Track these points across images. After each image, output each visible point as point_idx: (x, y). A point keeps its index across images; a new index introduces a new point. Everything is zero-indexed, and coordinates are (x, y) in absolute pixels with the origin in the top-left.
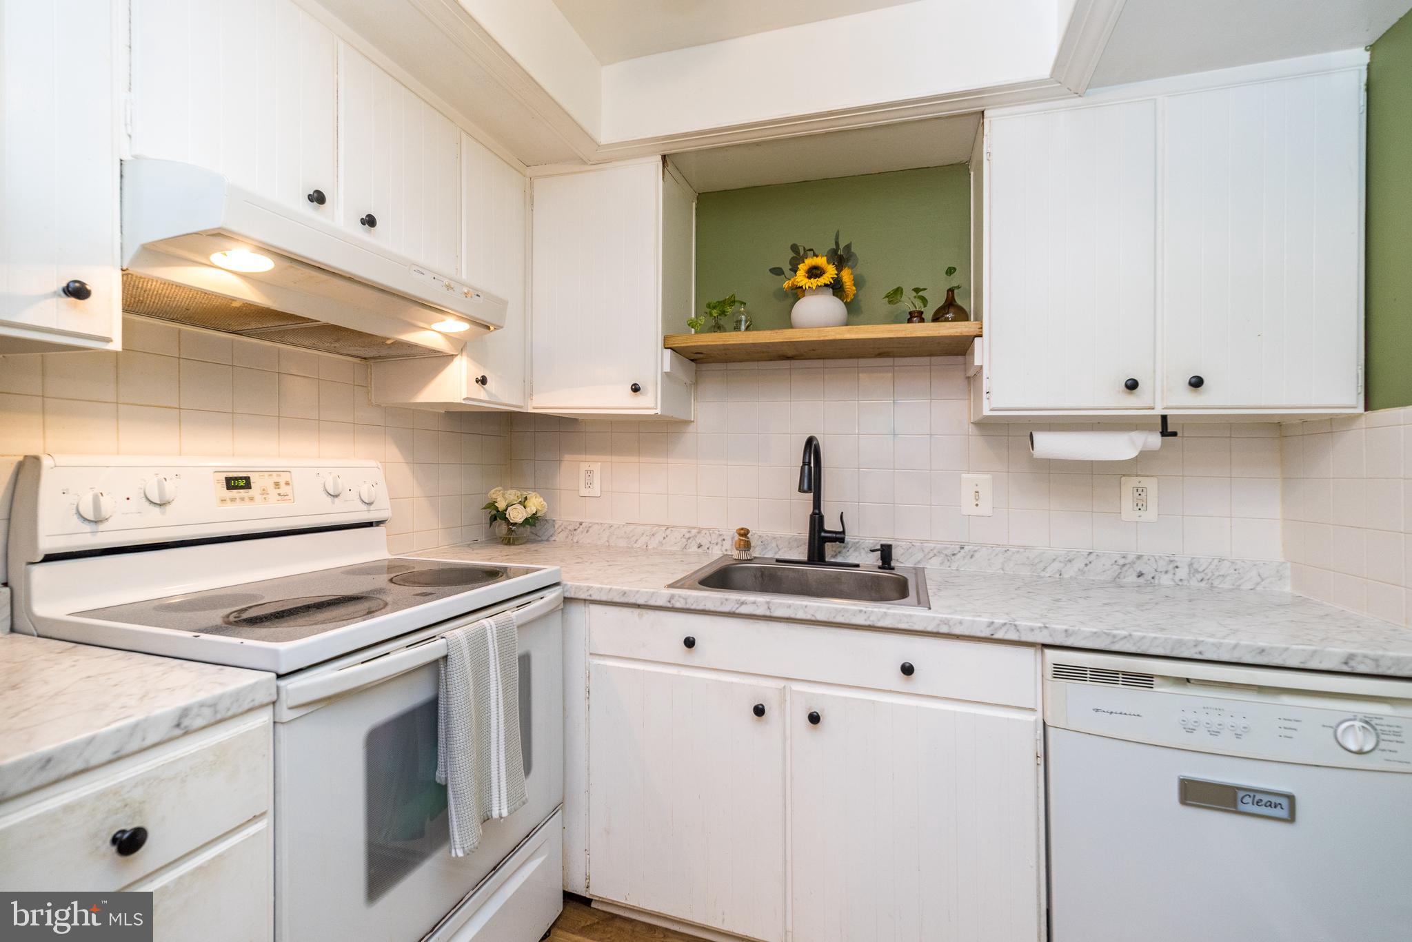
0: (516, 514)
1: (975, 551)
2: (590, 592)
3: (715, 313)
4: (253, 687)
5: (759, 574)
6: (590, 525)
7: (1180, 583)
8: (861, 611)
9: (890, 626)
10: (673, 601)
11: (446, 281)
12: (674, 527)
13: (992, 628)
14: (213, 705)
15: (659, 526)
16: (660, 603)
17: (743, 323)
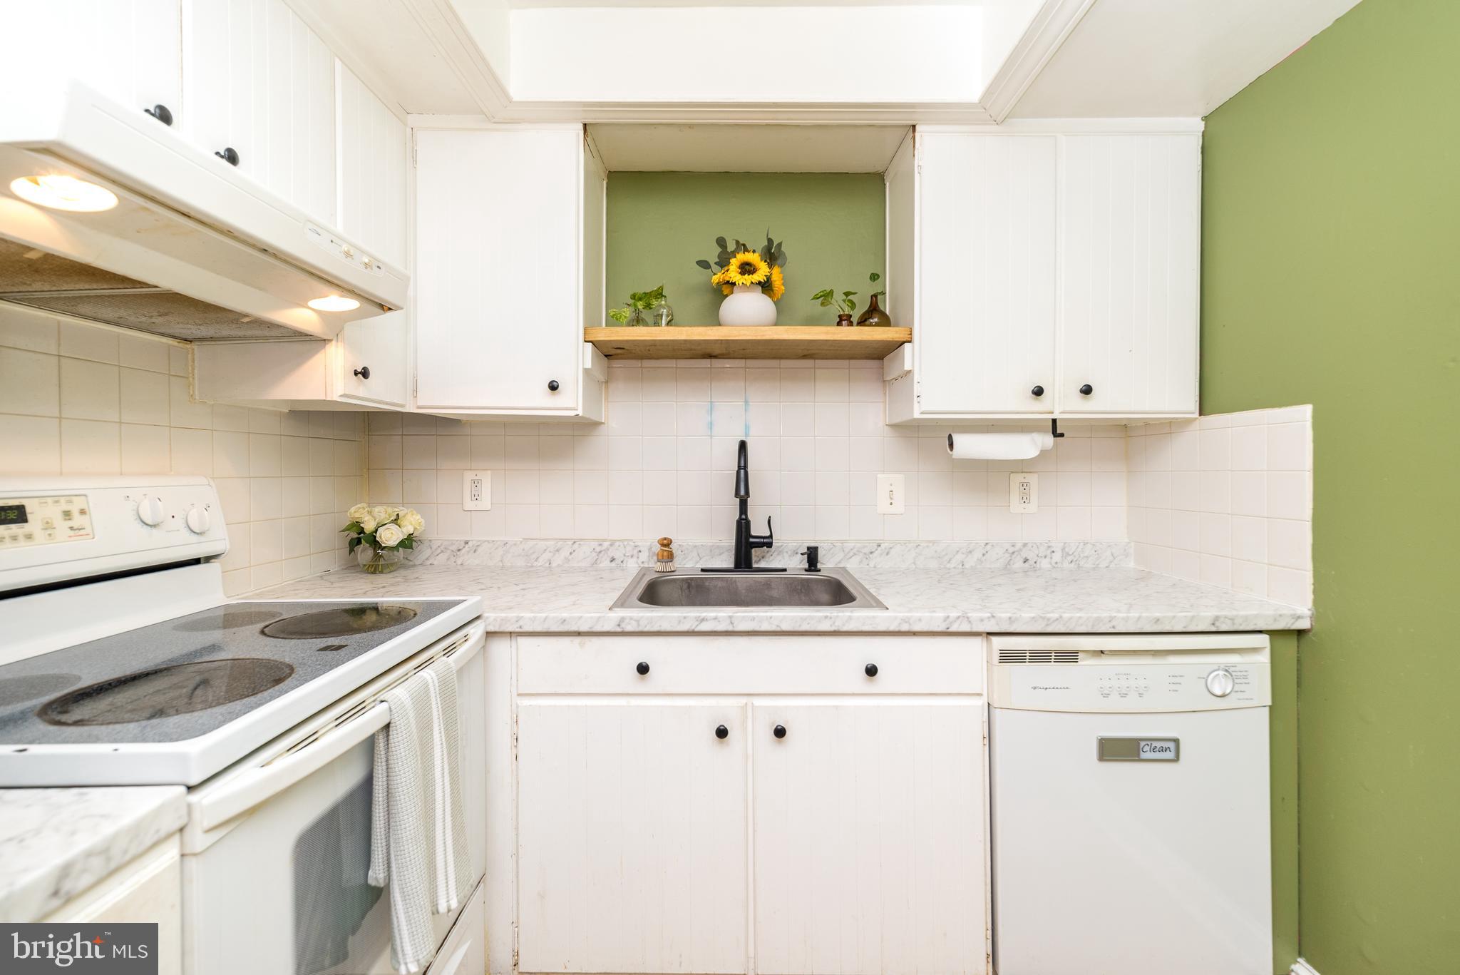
0: (390, 535)
1: (891, 548)
2: (521, 623)
3: (640, 305)
4: (158, 812)
5: (685, 586)
6: (479, 543)
7: (1056, 566)
8: (826, 617)
9: (855, 629)
10: (623, 625)
11: (345, 247)
12: (581, 540)
13: (947, 622)
14: (103, 851)
15: (565, 540)
16: (606, 628)
17: (664, 317)
